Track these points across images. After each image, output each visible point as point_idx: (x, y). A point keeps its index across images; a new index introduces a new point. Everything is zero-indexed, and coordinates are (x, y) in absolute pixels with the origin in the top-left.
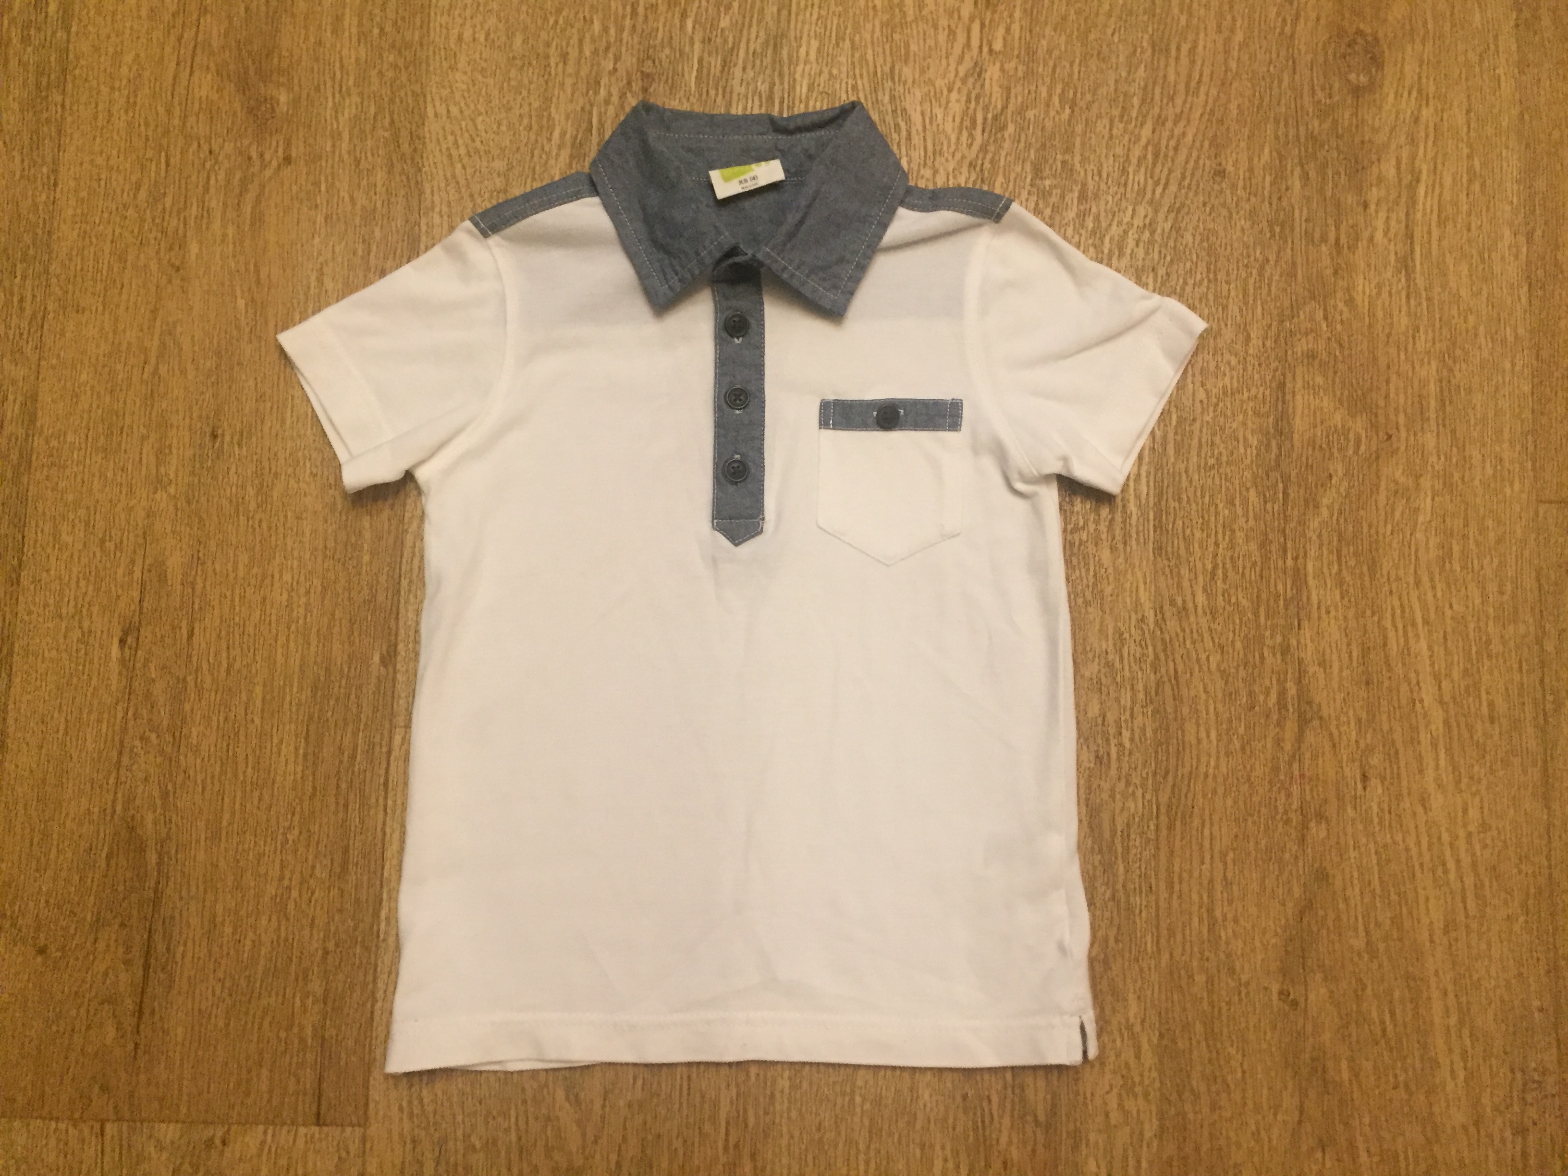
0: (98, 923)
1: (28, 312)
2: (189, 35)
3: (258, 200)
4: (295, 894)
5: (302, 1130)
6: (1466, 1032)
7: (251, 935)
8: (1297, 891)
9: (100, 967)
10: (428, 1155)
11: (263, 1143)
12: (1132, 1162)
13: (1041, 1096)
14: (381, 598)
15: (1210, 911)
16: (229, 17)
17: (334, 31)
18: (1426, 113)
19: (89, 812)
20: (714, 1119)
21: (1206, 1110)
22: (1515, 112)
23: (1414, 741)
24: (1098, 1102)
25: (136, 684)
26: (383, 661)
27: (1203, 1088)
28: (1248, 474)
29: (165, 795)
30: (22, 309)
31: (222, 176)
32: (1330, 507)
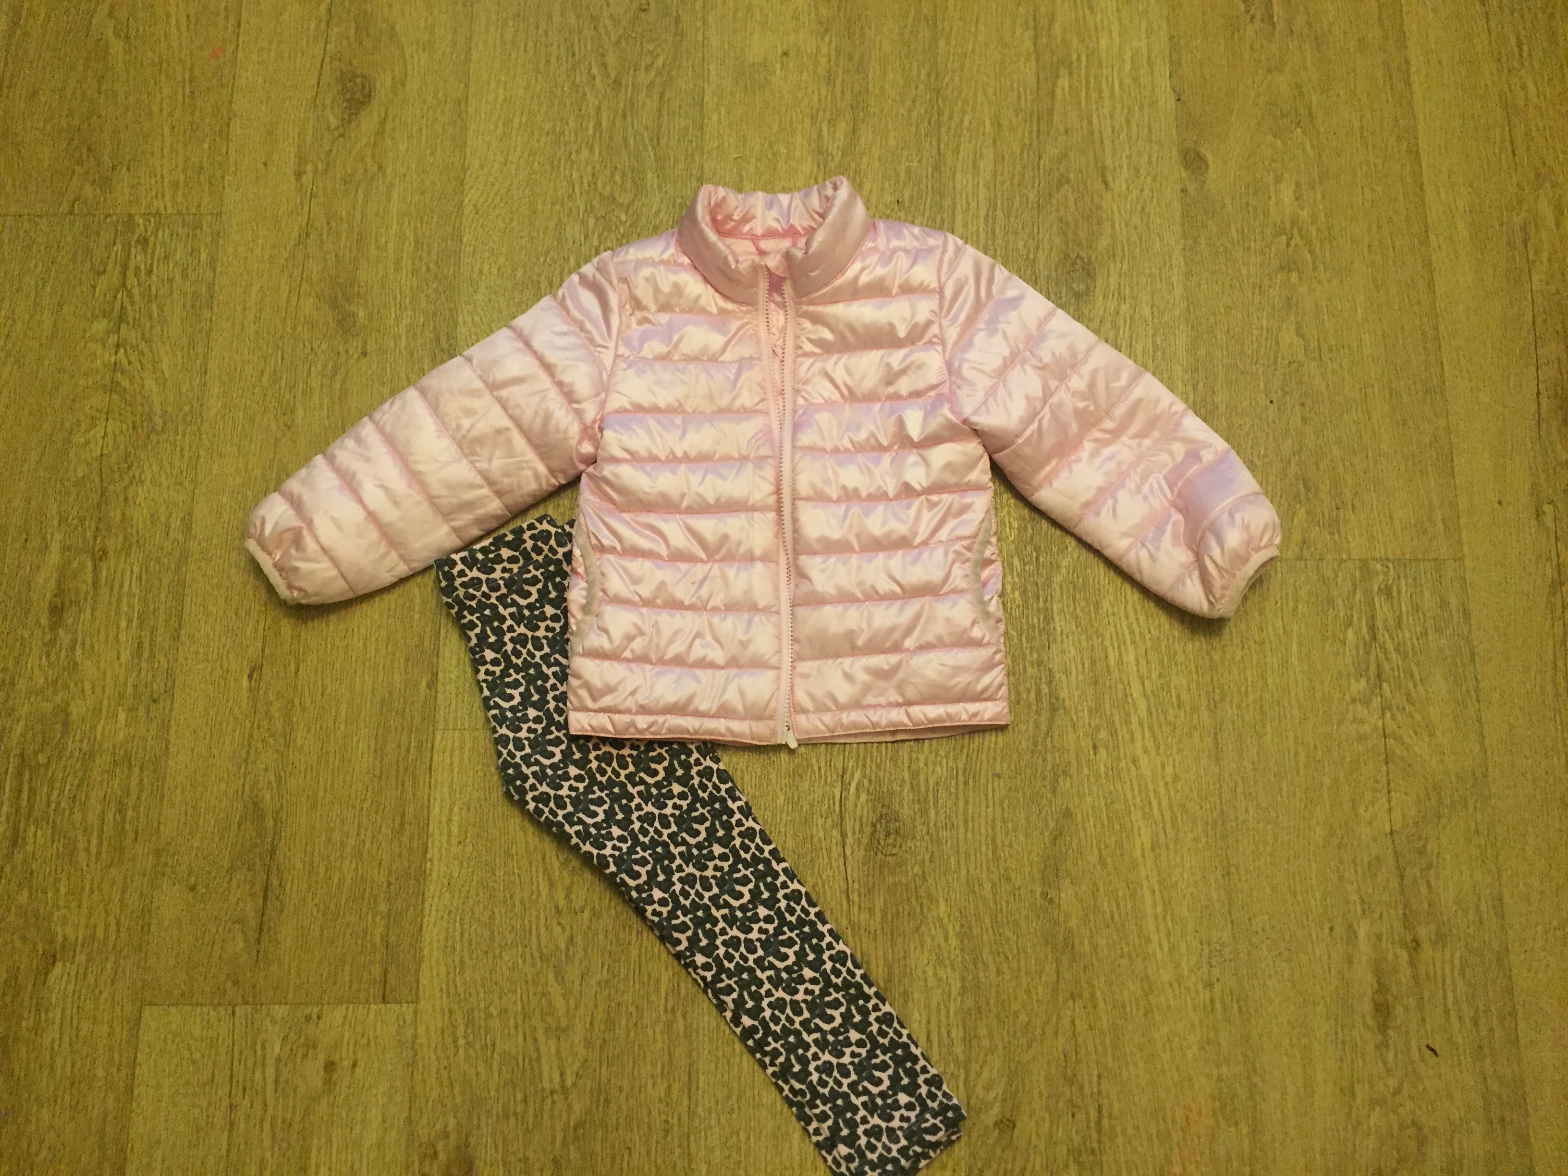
0: (231, 870)
1: (186, 459)
2: (297, 273)
3: (344, 381)
4: (368, 845)
5: (373, 1007)
6: (1169, 918)
7: (337, 875)
8: (1052, 825)
9: (233, 899)
10: (460, 1021)
11: (345, 1017)
12: (943, 1012)
13: (880, 970)
14: (426, 643)
15: (994, 841)
16: (325, 261)
17: (397, 269)
18: (1124, 308)
19: (226, 793)
20: (657, 990)
21: (993, 974)
22: (1184, 305)
23: (1127, 722)
24: (919, 971)
25: (259, 705)
26: (429, 686)
27: (990, 959)
28: (1013, 547)
29: (279, 780)
30: (182, 456)
31: (319, 366)
32: (1068, 568)
